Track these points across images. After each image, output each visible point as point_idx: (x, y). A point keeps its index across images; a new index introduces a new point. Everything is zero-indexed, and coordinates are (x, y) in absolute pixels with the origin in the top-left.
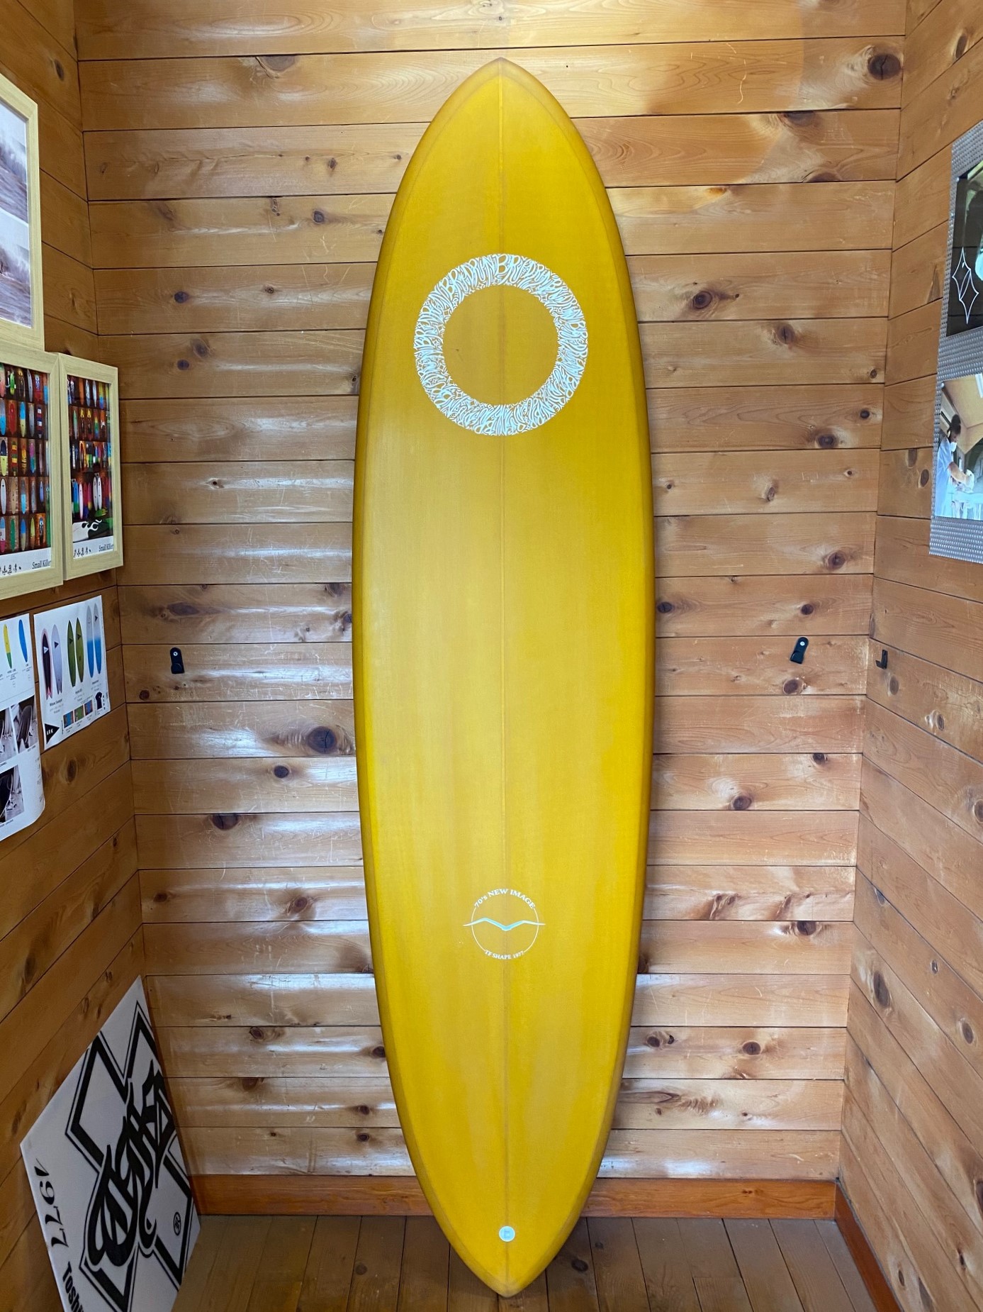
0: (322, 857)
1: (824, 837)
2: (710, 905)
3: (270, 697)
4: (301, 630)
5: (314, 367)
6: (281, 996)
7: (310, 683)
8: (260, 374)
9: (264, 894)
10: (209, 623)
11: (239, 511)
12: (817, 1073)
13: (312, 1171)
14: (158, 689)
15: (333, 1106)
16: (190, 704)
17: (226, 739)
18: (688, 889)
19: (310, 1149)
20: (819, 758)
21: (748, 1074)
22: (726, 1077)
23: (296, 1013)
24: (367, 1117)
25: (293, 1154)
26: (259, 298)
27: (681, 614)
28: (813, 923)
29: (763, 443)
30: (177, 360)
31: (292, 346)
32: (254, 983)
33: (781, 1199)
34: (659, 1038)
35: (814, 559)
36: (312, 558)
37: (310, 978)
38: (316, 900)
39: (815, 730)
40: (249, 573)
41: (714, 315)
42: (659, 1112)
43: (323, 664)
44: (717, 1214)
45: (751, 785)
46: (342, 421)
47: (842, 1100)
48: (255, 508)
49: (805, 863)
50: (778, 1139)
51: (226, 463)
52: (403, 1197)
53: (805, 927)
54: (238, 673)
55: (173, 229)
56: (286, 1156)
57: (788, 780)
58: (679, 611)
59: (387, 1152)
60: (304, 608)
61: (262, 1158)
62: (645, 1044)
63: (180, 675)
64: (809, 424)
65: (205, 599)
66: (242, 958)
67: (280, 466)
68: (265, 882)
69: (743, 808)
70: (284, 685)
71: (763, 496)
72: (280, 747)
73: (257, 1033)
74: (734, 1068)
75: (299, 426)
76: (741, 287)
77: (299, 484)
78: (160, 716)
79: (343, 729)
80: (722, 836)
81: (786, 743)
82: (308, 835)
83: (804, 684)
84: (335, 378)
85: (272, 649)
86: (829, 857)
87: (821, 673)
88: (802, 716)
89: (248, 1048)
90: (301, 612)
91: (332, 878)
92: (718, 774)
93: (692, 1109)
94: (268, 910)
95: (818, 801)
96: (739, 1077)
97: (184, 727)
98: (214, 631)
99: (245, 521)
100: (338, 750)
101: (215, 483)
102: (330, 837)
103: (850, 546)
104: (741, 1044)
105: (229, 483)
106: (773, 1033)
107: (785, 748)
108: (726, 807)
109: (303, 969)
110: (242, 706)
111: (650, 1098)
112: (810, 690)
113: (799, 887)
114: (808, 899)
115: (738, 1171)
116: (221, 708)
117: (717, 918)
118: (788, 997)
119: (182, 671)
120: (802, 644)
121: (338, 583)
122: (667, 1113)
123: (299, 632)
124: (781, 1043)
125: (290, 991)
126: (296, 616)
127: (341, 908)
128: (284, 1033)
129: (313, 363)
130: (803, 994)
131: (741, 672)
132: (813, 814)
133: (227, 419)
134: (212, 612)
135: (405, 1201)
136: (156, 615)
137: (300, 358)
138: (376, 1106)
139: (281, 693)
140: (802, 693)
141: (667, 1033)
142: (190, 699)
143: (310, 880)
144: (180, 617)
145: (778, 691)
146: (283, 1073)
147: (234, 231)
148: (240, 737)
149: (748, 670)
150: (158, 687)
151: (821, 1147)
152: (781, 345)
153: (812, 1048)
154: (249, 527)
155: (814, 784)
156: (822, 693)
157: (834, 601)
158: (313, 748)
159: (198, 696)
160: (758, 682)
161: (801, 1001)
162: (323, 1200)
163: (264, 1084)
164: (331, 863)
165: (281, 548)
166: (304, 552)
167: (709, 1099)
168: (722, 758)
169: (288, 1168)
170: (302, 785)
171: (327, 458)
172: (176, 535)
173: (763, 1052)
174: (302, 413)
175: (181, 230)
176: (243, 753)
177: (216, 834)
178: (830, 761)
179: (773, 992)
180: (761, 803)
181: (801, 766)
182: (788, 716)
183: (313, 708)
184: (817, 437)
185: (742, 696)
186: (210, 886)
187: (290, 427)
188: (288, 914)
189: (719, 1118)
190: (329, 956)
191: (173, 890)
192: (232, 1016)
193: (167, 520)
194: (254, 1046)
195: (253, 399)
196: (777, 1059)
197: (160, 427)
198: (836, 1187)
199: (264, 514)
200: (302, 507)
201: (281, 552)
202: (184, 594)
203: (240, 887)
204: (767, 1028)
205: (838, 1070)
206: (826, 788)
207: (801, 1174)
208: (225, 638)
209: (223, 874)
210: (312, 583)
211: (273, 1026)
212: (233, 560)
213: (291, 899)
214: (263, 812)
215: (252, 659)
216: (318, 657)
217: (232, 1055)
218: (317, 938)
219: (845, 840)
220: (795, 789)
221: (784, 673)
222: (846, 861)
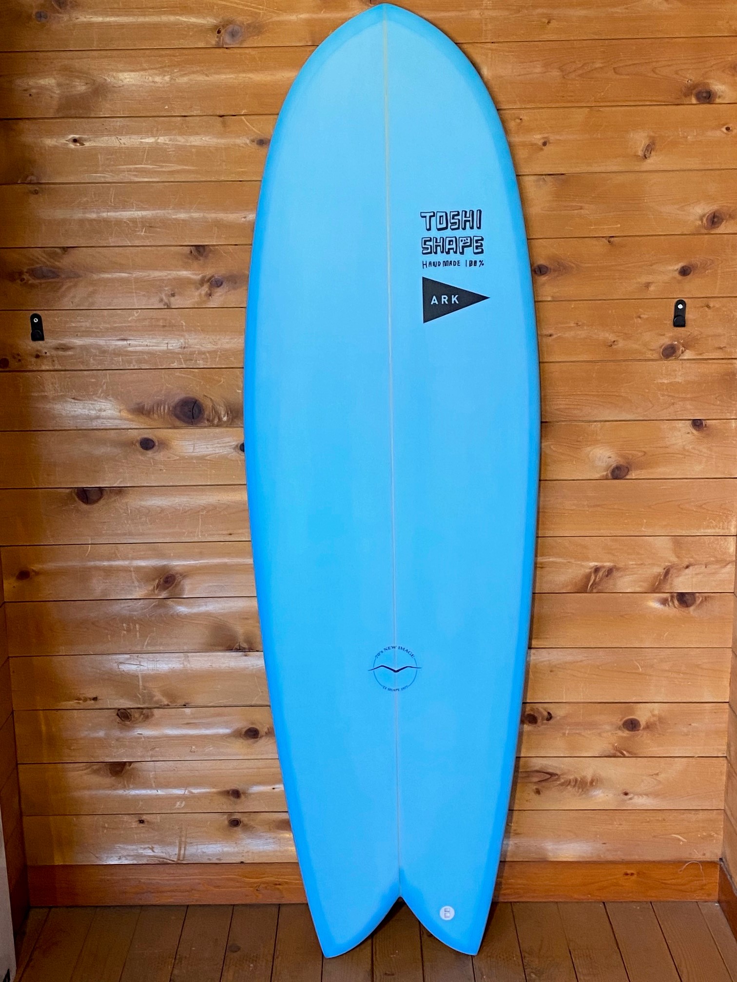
0: (192, 532)
1: (703, 506)
2: (588, 577)
3: (134, 366)
4: (166, 295)
5: (179, 19)
6: (148, 678)
7: (176, 351)
8: (122, 26)
9: (130, 571)
10: (70, 288)
11: (100, 169)
12: (698, 751)
13: (181, 859)
14: (18, 357)
15: (203, 790)
16: (52, 373)
17: (89, 410)
18: (565, 561)
19: (179, 837)
20: (697, 424)
21: (628, 752)
22: (607, 755)
23: (167, 694)
24: (238, 801)
25: (162, 842)
27: (557, 276)
28: (693, 594)
30: (34, 13)
32: (122, 663)
33: (664, 881)
34: (536, 715)
35: (692, 218)
36: (175, 219)
37: (178, 657)
38: (184, 577)
39: (693, 396)
40: (111, 234)
42: (538, 792)
43: (189, 331)
44: (599, 898)
45: (627, 454)
46: (207, 75)
47: (724, 778)
48: (118, 167)
49: (684, 533)
50: (660, 819)
51: (86, 120)
52: (276, 884)
53: (685, 599)
54: (101, 342)
56: (155, 844)
57: (666, 447)
58: (556, 274)
59: (260, 837)
60: (169, 272)
61: (130, 847)
63: (41, 342)
64: (687, 78)
65: (66, 262)
66: (109, 636)
68: (133, 559)
69: (621, 477)
70: (148, 353)
71: (640, 153)
72: (147, 419)
74: (613, 746)
75: (161, 80)
77: (163, 142)
78: (21, 385)
79: (211, 399)
80: (598, 506)
81: (663, 410)
82: (176, 509)
83: (682, 348)
84: (201, 30)
85: (136, 315)
86: (708, 527)
87: (699, 337)
88: (680, 381)
89: (117, 733)
90: (165, 276)
91: (201, 555)
92: (596, 442)
93: (571, 789)
94: (135, 587)
95: (697, 469)
96: (619, 754)
97: (45, 397)
99: (106, 181)
100: (206, 422)
101: (75, 141)
102: (199, 512)
103: (729, 205)
104: (621, 720)
105: (90, 141)
106: (653, 709)
107: (665, 414)
108: (603, 476)
109: (172, 648)
110: (105, 375)
111: (528, 777)
112: (688, 354)
113: (678, 557)
114: (687, 570)
115: (619, 853)
116: (84, 377)
117: (595, 591)
118: (669, 671)
119: (42, 339)
120: (680, 306)
121: (204, 246)
122: (546, 794)
123: (164, 298)
124: (661, 719)
125: (158, 670)
126: (162, 280)
127: (211, 584)
128: (153, 715)
129: (177, 14)
130: (683, 668)
131: (618, 336)
132: (691, 482)
133: (88, 73)
134: (75, 275)
135: (278, 889)
136: (15, 280)
137: (163, 10)
138: (248, 789)
139: (146, 362)
140: (680, 358)
141: (545, 709)
142: (51, 368)
143: (179, 557)
144: (39, 281)
145: (655, 356)
146: (152, 756)
148: (103, 407)
149: (626, 334)
150: (18, 355)
151: (703, 827)
153: (693, 724)
154: (113, 186)
155: (693, 451)
156: (701, 357)
157: (713, 262)
158: (179, 419)
159: (60, 364)
160: (636, 346)
161: (681, 675)
162: (192, 890)
163: (133, 769)
164: (200, 538)
165: (144, 209)
166: (168, 213)
167: (589, 780)
168: (599, 426)
169: (155, 857)
170: (168, 458)
171: (192, 114)
172: (36, 196)
173: (644, 729)
174: (165, 66)
176: (109, 424)
177: (80, 508)
178: (708, 427)
179: (652, 666)
180: (638, 472)
181: (679, 433)
182: (666, 381)
183: (179, 377)
184: (694, 92)
185: (619, 361)
186: (74, 564)
187: (153, 82)
188: (156, 592)
189: (601, 797)
190: (199, 634)
191: (36, 567)
192: (99, 698)
193: (26, 180)
194: (121, 729)
195: (115, 52)
196: (657, 736)
197: (18, 82)
198: (719, 866)
199: (126, 173)
200: (166, 166)
201: (144, 213)
202: (44, 257)
203: (106, 563)
204: (647, 704)
205: (720, 747)
206: (706, 455)
207: (684, 855)
208: (87, 304)
209: (87, 551)
210: (176, 246)
211: (142, 708)
212: (95, 222)
213: (159, 576)
214: (128, 485)
215: (115, 325)
216: (184, 324)
217: (99, 739)
218: (186, 616)
219: (725, 509)
220: (673, 457)
221: (662, 337)
222: (726, 531)
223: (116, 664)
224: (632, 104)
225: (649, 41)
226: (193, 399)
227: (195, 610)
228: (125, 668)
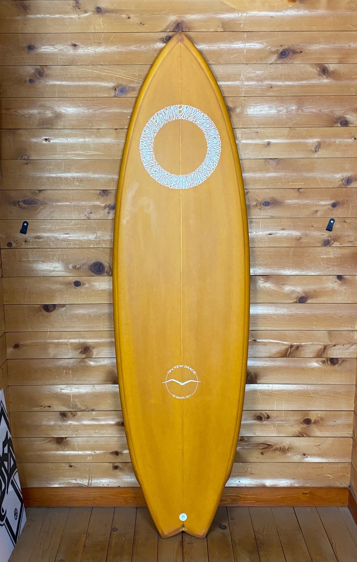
0: (97, 326)
1: (342, 317)
2: (287, 350)
3: (72, 246)
4: (88, 213)
5: (96, 83)
6: (75, 396)
7: (92, 239)
8: (69, 86)
9: (68, 345)
10: (42, 209)
11: (58, 153)
12: (339, 434)
13: (90, 484)
15: (101, 452)
16: (32, 249)
17: (50, 267)
19: (89, 474)
20: (340, 277)
21: (305, 434)
22: (295, 435)
24: (118, 457)
25: (80, 477)
26: (69, 49)
28: (337, 358)
29: (313, 124)
30: (28, 79)
31: (85, 72)
32: (63, 389)
33: (321, 497)
34: (262, 416)
35: (337, 180)
36: (94, 178)
37: (90, 387)
38: (94, 348)
39: (338, 264)
40: (62, 184)
41: (290, 61)
42: (262, 453)
43: (99, 230)
44: (291, 505)
45: (306, 291)
47: (351, 447)
48: (66, 152)
49: (333, 329)
50: (321, 467)
51: (51, 130)
52: (135, 497)
53: (333, 361)
54: (56, 235)
55: (27, 15)
56: (77, 477)
57: (325, 288)
58: (273, 206)
59: (128, 475)
60: (89, 202)
61: (65, 479)
62: (255, 419)
64: (335, 114)
65: (41, 197)
66: (57, 377)
67: (79, 132)
68: (69, 339)
69: (303, 302)
70: (79, 240)
71: (313, 149)
72: (77, 272)
73: (63, 415)
74: (299, 431)
75: (87, 112)
76: (304, 48)
77: (88, 141)
78: (18, 255)
79: (108, 263)
81: (324, 270)
82: (90, 315)
83: (333, 241)
84: (107, 89)
85: (73, 221)
86: (344, 326)
87: (341, 236)
88: (332, 257)
89: (60, 423)
90: (88, 204)
91: (102, 337)
93: (278, 452)
94: (70, 352)
95: (339, 299)
96: (301, 436)
97: (29, 261)
98: (44, 213)
99: (61, 158)
100: (106, 273)
101: (46, 140)
102: (101, 316)
103: (355, 174)
104: (302, 419)
105: (53, 140)
106: (317, 414)
107: (325, 273)
108: (295, 301)
109: (87, 382)
110: (58, 250)
111: (257, 446)
112: (335, 244)
113: (331, 341)
114: (335, 347)
115: (301, 483)
116: (48, 251)
117: (290, 357)
118: (325, 396)
120: (332, 222)
121: (106, 190)
122: (266, 455)
123: (87, 215)
124: (322, 419)
125: (80, 393)
126: (85, 206)
127: (106, 351)
128: (77, 415)
129: (95, 81)
130: (332, 394)
131: (303, 235)
132: (336, 305)
133: (53, 108)
134: (44, 203)
135: (136, 500)
136: (16, 205)
137: (89, 79)
138: (122, 451)
139: (78, 245)
140: (332, 246)
141: (266, 413)
142: (32, 247)
143: (91, 338)
144: (27, 206)
145: (320, 245)
146: (76, 435)
147: (57, 16)
148: (57, 266)
149: (306, 234)
150: (17, 241)
151: (341, 471)
152: (322, 76)
153: (337, 421)
154: (63, 161)
155: (338, 290)
156: (341, 246)
157: (347, 201)
158: (93, 272)
159: (36, 245)
161: (332, 398)
162: (95, 499)
163: (67, 440)
164: (102, 329)
165: (79, 172)
166: (89, 174)
167: (287, 447)
168: (293, 278)
169: (78, 484)
170: (88, 290)
171: (102, 128)
172: (27, 166)
173: (313, 423)
174: (90, 106)
175: (31, 15)
176: (59, 274)
177: (44, 314)
178: (345, 279)
179: (317, 393)
180: (312, 300)
182: (325, 257)
183: (93, 252)
184: (339, 121)
185: (302, 247)
186: (41, 341)
188: (80, 355)
189: (292, 457)
190: (101, 376)
191: (23, 342)
192: (51, 406)
193: (22, 158)
194: (61, 421)
195: (66, 98)
196: (320, 427)
197: (20, 111)
198: (348, 490)
199: (70, 155)
200: (89, 152)
201: (78, 174)
202: (30, 195)
203: (56, 341)
204: (315, 411)
205: (350, 432)
206: (343, 292)
207: (332, 485)
208: (50, 217)
209: (47, 335)
210: (93, 190)
211: (72, 411)
212: (55, 178)
213: (81, 347)
214: (68, 303)
215: (64, 227)
216: (96, 227)
217: (51, 426)
218: (94, 367)
219: (353, 318)
220: (328, 293)
221: (323, 236)
222: (354, 328)
223: (60, 390)
224: (310, 126)
225: (318, 97)
226: (100, 262)
227: (99, 364)
228: (64, 391)
